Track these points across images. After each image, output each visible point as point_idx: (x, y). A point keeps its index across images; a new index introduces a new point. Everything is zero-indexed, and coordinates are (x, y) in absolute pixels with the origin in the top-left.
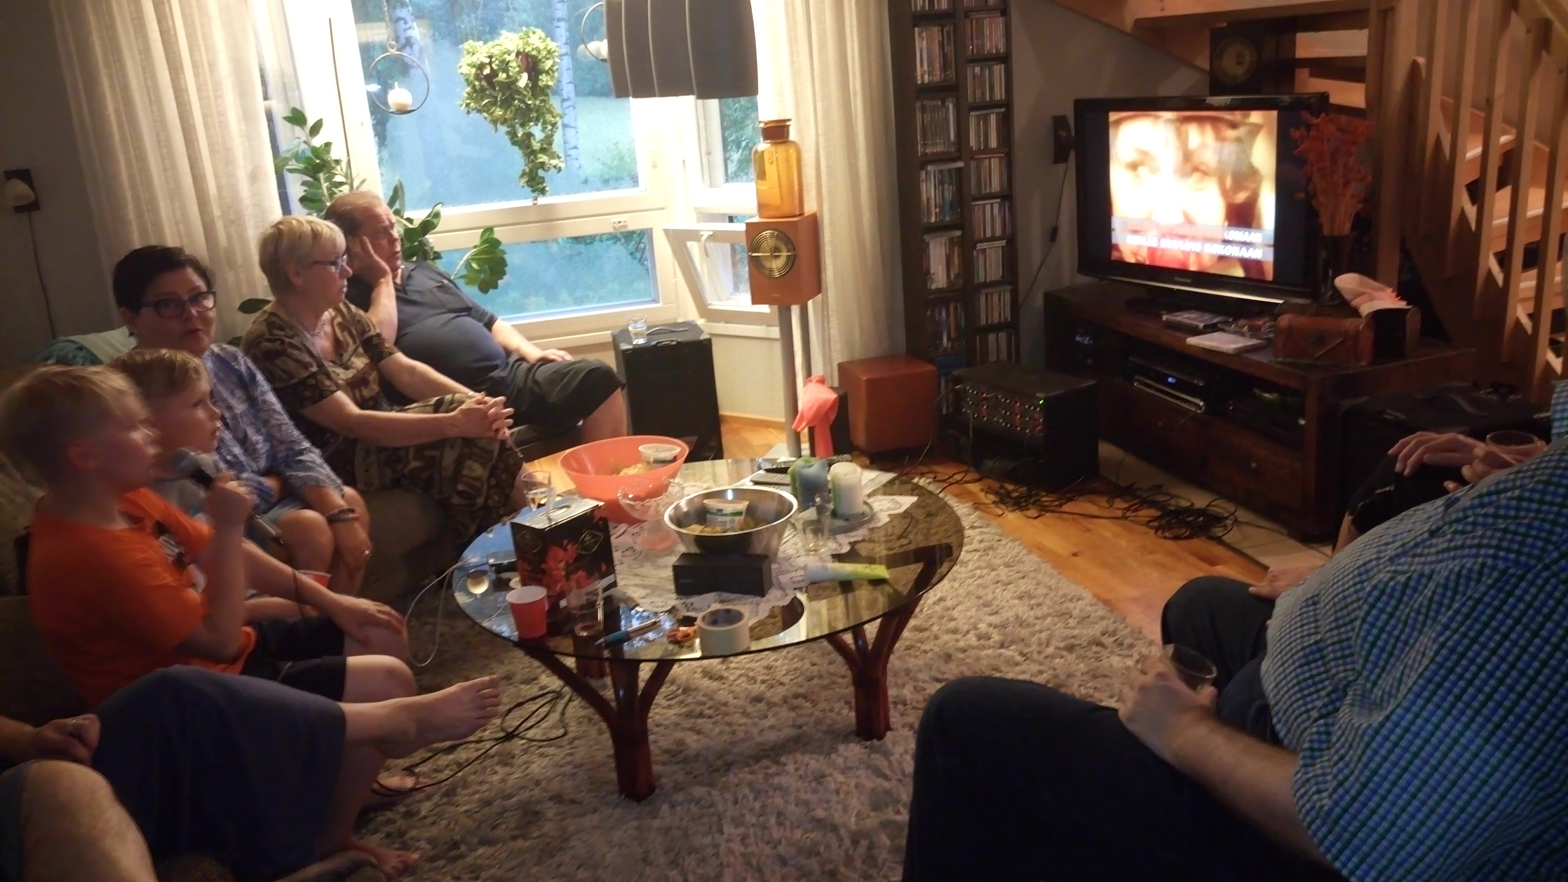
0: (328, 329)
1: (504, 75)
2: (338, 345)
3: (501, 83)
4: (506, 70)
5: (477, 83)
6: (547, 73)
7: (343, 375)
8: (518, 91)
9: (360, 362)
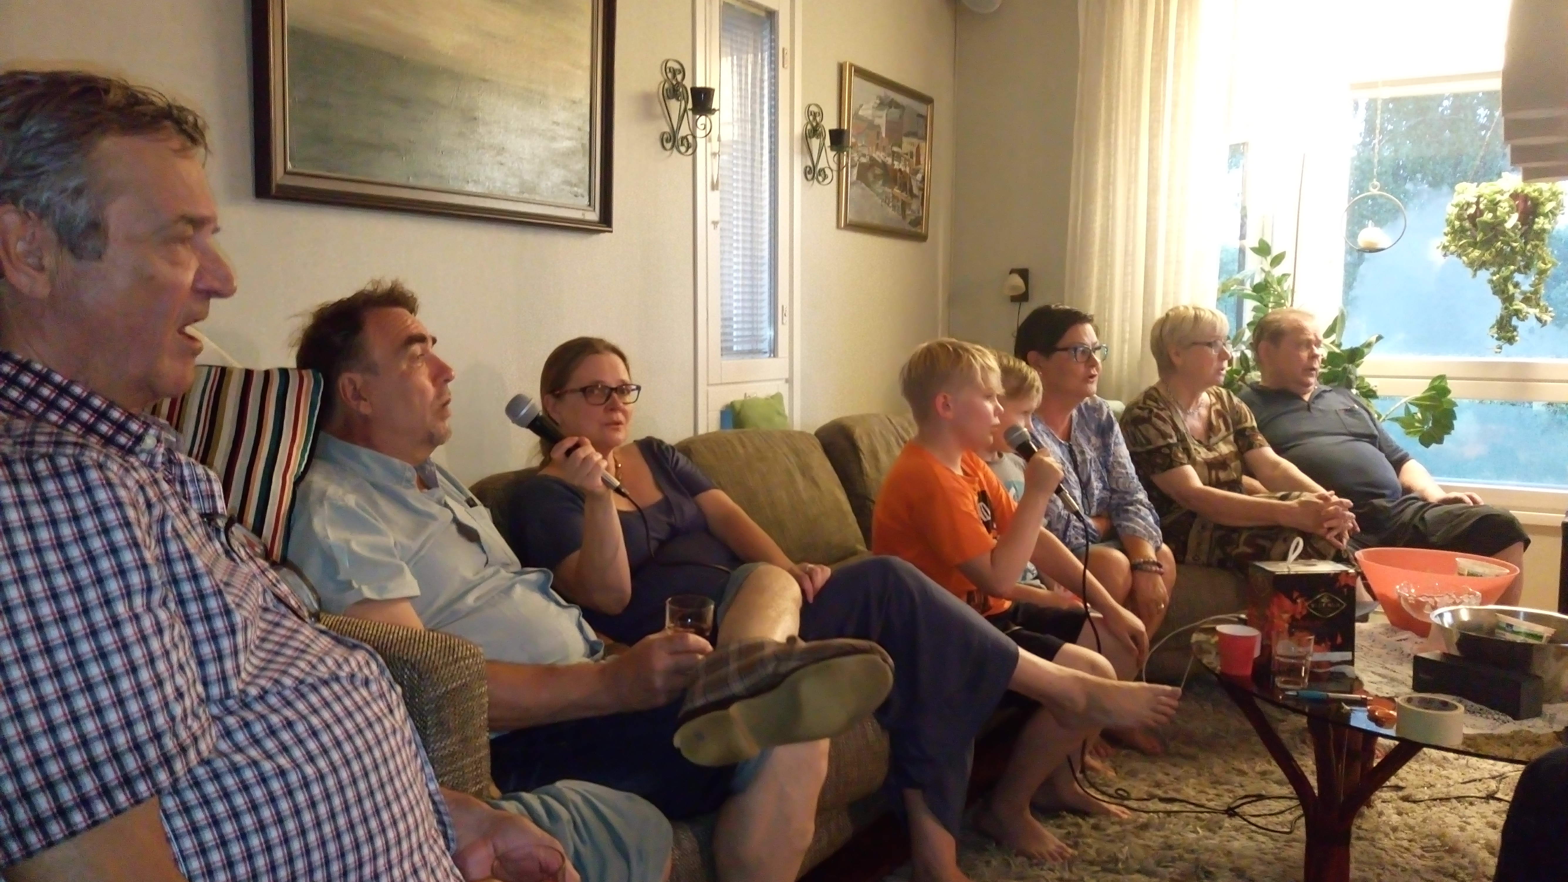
0: (1204, 412)
1: (1491, 215)
2: (1210, 428)
3: (1486, 223)
4: (1493, 210)
5: (1457, 223)
6: (1546, 215)
7: (1203, 454)
8: (1504, 233)
9: (1225, 449)
